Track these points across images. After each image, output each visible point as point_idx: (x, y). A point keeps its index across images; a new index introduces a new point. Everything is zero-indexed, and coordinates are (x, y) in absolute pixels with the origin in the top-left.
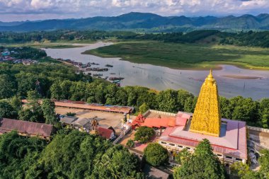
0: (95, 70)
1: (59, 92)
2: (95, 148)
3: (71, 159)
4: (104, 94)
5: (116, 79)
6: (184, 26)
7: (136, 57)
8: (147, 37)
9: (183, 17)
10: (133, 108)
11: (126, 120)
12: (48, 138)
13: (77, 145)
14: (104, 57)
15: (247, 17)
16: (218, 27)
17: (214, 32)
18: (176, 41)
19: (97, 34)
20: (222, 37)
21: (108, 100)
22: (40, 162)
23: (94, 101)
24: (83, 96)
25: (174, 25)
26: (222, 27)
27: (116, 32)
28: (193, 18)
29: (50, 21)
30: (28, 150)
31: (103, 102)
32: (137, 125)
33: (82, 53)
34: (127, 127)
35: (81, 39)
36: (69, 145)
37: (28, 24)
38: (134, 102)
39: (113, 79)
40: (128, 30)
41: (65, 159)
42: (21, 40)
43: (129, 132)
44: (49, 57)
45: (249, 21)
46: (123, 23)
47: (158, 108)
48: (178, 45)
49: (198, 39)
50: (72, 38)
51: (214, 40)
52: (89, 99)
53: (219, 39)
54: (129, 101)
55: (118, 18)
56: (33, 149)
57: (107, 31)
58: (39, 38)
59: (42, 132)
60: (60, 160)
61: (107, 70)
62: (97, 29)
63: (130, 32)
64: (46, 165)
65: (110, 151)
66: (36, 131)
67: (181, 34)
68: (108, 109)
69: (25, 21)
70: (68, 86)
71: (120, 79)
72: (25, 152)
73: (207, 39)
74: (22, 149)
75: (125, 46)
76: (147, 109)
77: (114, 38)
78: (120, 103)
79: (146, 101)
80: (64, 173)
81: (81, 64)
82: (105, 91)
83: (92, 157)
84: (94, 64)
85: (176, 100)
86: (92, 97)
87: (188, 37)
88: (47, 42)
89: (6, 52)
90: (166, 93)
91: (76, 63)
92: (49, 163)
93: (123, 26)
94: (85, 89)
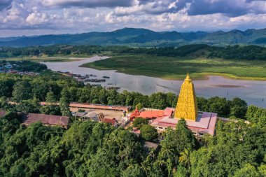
0: (94, 81)
1: (68, 95)
2: (104, 131)
3: (85, 139)
4: (106, 97)
5: (112, 88)
6: (176, 41)
7: (131, 69)
8: (140, 51)
9: (175, 33)
10: (130, 107)
11: (125, 115)
12: (65, 127)
13: (90, 130)
14: (100, 70)
15: (235, 32)
16: (208, 41)
17: (203, 46)
18: (168, 55)
19: (93, 49)
20: (210, 51)
21: (110, 102)
22: (62, 142)
23: (98, 103)
24: (88, 99)
25: (166, 39)
26: (212, 41)
27: (111, 47)
28: (185, 34)
29: (46, 36)
30: (52, 135)
31: (106, 103)
32: (134, 117)
33: (80, 66)
34: (126, 119)
35: (78, 53)
36: (84, 129)
37: (25, 40)
38: (131, 103)
39: (110, 89)
40: (122, 45)
41: (81, 140)
42: (19, 54)
43: (128, 123)
44: (50, 70)
45: (238, 36)
46: (117, 38)
47: (151, 107)
48: (170, 58)
49: (189, 53)
50: (68, 53)
51: (203, 54)
52: (94, 101)
53: (208, 53)
54: (127, 102)
55: (112, 33)
56: (55, 134)
57: (102, 45)
58: (37, 53)
59: (61, 122)
60: (78, 140)
61: (104, 81)
62: (92, 44)
63: (124, 47)
64: (67, 145)
65: (116, 131)
66: (56, 122)
67: (173, 48)
68: (110, 108)
69: (21, 36)
70: (75, 91)
71: (117, 88)
72: (49, 137)
73: (197, 53)
74: (47, 134)
75: (120, 60)
76: (142, 107)
77: (109, 53)
78: (119, 103)
79: (141, 102)
80: (80, 151)
81: (79, 76)
82: (106, 94)
83: (102, 137)
84: (91, 75)
85: (165, 101)
86: (96, 100)
87: (179, 51)
88: (44, 56)
89: (9, 65)
90: (157, 95)
91: (75, 75)
92: (69, 143)
93: (118, 41)
94: (90, 93)
